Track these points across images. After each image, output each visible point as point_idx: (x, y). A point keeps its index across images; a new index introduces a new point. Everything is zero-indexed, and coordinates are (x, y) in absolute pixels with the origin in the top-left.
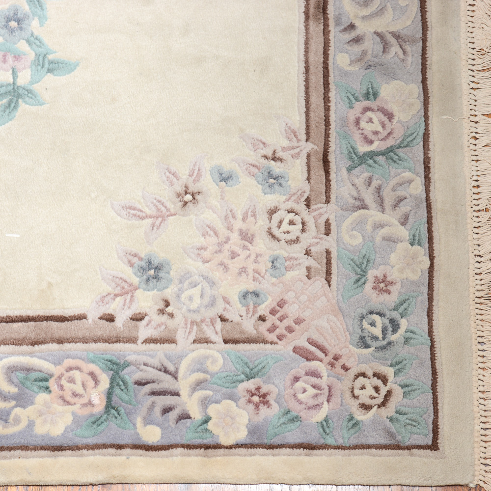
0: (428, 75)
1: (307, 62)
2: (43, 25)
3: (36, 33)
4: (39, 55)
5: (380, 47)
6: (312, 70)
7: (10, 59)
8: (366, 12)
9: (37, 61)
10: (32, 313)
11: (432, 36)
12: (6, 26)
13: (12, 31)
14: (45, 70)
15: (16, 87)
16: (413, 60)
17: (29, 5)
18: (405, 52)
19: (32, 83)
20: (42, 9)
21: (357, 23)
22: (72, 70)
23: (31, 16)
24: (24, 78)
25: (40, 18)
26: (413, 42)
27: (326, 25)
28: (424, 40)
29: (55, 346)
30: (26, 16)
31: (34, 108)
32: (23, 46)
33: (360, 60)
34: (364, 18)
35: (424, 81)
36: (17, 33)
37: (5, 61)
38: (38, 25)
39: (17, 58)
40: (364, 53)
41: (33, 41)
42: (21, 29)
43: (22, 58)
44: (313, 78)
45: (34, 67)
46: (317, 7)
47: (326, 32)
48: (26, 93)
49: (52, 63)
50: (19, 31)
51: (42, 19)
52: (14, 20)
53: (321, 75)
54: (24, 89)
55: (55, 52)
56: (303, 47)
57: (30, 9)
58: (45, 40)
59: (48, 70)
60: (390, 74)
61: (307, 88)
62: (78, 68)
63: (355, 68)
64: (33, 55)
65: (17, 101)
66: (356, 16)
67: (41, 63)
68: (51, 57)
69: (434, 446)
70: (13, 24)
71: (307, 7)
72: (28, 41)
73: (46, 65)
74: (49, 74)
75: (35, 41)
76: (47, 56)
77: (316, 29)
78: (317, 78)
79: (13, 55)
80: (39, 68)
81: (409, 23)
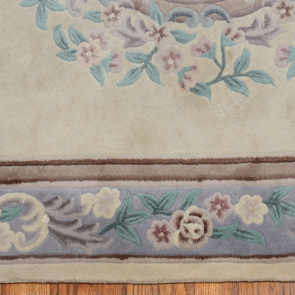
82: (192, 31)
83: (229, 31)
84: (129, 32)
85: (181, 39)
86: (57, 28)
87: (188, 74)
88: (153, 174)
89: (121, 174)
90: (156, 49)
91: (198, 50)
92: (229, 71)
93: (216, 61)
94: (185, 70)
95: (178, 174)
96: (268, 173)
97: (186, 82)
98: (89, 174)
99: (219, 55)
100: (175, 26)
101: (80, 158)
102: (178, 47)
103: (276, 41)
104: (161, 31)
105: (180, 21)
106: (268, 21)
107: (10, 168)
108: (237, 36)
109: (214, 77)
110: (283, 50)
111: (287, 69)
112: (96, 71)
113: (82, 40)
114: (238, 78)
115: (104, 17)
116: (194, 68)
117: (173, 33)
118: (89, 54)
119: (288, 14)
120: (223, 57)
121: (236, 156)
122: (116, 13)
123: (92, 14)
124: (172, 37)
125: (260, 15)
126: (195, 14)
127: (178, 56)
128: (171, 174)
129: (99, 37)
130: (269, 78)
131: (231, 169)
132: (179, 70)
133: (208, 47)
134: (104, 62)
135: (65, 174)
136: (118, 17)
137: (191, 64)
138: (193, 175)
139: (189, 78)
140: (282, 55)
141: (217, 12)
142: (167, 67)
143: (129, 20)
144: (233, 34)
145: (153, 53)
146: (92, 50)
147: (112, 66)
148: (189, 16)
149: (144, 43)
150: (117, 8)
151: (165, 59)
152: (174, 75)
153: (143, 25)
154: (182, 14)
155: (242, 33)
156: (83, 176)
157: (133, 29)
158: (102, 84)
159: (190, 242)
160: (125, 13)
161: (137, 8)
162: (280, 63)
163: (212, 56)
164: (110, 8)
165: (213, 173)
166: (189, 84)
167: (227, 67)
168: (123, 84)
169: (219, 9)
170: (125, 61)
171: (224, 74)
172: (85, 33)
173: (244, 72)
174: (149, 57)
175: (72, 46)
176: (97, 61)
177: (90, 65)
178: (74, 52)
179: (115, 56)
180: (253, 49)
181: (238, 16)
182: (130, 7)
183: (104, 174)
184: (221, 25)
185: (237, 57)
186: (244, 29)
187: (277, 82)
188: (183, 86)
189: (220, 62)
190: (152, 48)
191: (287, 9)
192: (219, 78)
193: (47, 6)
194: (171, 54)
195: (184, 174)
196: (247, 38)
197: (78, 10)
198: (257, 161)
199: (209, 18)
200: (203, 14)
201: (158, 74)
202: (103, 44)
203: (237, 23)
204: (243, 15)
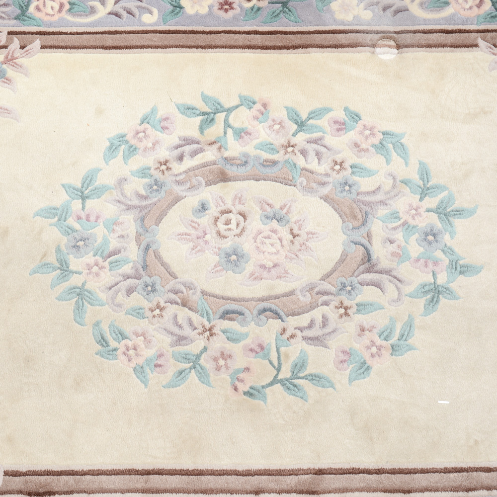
2: (453, 238)
3: (448, 244)
4: (452, 261)
7: (430, 265)
9: (451, 266)
10: (464, 465)
12: (425, 239)
13: (430, 243)
14: (458, 272)
15: (436, 286)
17: (441, 223)
19: (448, 282)
20: (452, 226)
22: (478, 272)
23: (444, 231)
24: (442, 279)
25: (450, 233)
29: (485, 492)
30: (440, 232)
31: (452, 302)
32: (439, 254)
36: (434, 245)
37: (426, 266)
38: (450, 238)
39: (436, 263)
41: (447, 250)
42: (437, 241)
43: (439, 264)
45: (449, 270)
48: (445, 290)
49: (463, 267)
50: (436, 243)
51: (452, 234)
52: (431, 235)
54: (443, 287)
55: (464, 259)
57: (442, 226)
58: (456, 250)
59: (460, 272)
62: (483, 271)
64: (448, 261)
65: (438, 296)
67: (454, 267)
68: (461, 262)
70: (431, 238)
72: (443, 251)
73: (459, 269)
74: (461, 275)
75: (448, 250)
76: (458, 261)
79: (432, 261)
80: (453, 271)
82: (244, 330)
83: (284, 330)
84: (176, 330)
85: (233, 338)
86: (97, 324)
87: (241, 376)
88: (204, 486)
89: (168, 486)
90: (205, 349)
91: (251, 350)
92: (285, 373)
93: (271, 363)
94: (238, 371)
95: (232, 486)
96: (333, 487)
97: (240, 385)
98: (132, 486)
99: (274, 356)
100: (226, 324)
101: (122, 468)
102: (229, 346)
103: (336, 343)
104: (210, 330)
105: (231, 319)
106: (325, 321)
107: (43, 478)
108: (293, 336)
109: (269, 379)
110: (344, 352)
111: (348, 372)
112: (139, 371)
113: (125, 337)
114: (296, 381)
115: (149, 314)
116: (247, 369)
117: (224, 332)
118: (131, 352)
119: (346, 314)
120: (279, 358)
121: (296, 467)
122: (162, 309)
123: (135, 310)
124: (223, 336)
125: (317, 314)
126: (247, 312)
127: (230, 356)
128: (225, 486)
129: (143, 334)
130: (329, 382)
131: (291, 481)
132: (231, 371)
133: (262, 347)
134: (148, 361)
135: (105, 486)
136: (164, 314)
137: (245, 365)
138: (249, 488)
139: (242, 381)
140: (342, 357)
141: (271, 310)
142: (218, 369)
143: (176, 317)
144: (288, 333)
145: (202, 353)
146: (135, 349)
147: (156, 366)
148: (241, 314)
149: (192, 341)
150: (162, 304)
151: (215, 360)
152: (225, 376)
153: (191, 323)
154: (233, 312)
155: (298, 332)
156: (125, 487)
157: (180, 327)
158: (146, 386)
160: (171, 309)
161: (184, 304)
162: (340, 366)
163: (267, 357)
164: (155, 304)
165: (272, 485)
166: (242, 387)
167: (283, 368)
168: (169, 386)
169: (274, 307)
170: (172, 361)
171: (280, 377)
172: (128, 330)
173: (301, 375)
174: (198, 357)
175: (113, 344)
176: (141, 361)
177: (133, 365)
178: (115, 350)
179: (160, 356)
180: (310, 349)
181: (293, 314)
182: (177, 303)
183: (148, 486)
184: (276, 324)
185: (293, 358)
186: (301, 329)
187: (338, 386)
188: (236, 389)
189: (276, 363)
190: (201, 347)
191: (346, 308)
192: (275, 381)
193: (86, 301)
194: (222, 354)
195: (239, 487)
196: (304, 338)
197: (120, 306)
198: (320, 472)
199: (262, 317)
200: (255, 312)
201: (208, 376)
202: (148, 342)
203: (292, 322)
204: (299, 314)
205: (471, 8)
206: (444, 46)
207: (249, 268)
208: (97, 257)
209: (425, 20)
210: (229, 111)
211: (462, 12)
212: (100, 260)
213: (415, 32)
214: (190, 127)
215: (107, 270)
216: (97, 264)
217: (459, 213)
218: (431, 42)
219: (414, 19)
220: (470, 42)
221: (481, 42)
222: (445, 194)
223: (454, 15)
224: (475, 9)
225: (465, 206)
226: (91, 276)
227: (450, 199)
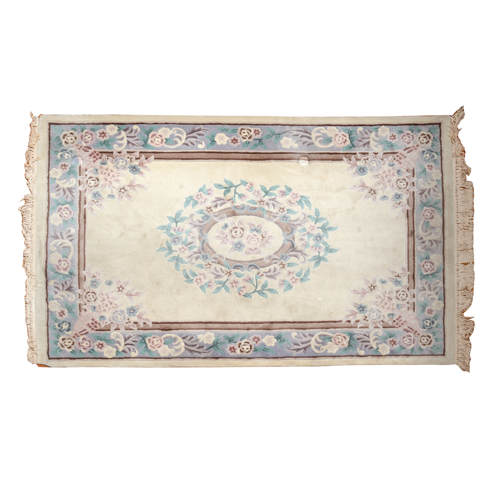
0: (445, 252)
1: (408, 248)
3: (325, 241)
4: (327, 247)
5: (430, 244)
6: (410, 251)
7: (318, 249)
8: (426, 234)
10: (326, 320)
11: (446, 241)
12: (316, 239)
13: (318, 240)
15: (319, 257)
16: (440, 248)
18: (438, 246)
19: (324, 255)
20: (327, 234)
21: (423, 237)
22: (337, 252)
23: (324, 236)
24: (322, 254)
26: (440, 242)
27: (414, 238)
28: (444, 242)
29: (333, 329)
30: (322, 236)
31: (325, 263)
32: (321, 245)
33: (424, 248)
34: (426, 236)
35: (443, 254)
36: (319, 241)
37: (316, 249)
38: (326, 239)
39: (320, 248)
40: (426, 246)
41: (324, 243)
42: (321, 240)
44: (410, 253)
45: (325, 251)
46: (411, 233)
47: (414, 240)
48: (323, 258)
51: (327, 237)
53: (412, 252)
56: (407, 244)
57: (323, 234)
58: (328, 243)
60: (433, 252)
61: (408, 256)
63: (423, 250)
64: (325, 247)
65: (320, 261)
66: (423, 235)
67: (327, 250)
68: (330, 248)
69: (444, 355)
70: (318, 238)
71: (408, 232)
73: (329, 250)
74: (329, 253)
77: (411, 239)
78: (411, 253)
79: (318, 247)
81: (439, 237)
82: (243, 273)
83: (259, 273)
84: (216, 273)
85: (239, 276)
86: (184, 270)
87: (242, 289)
88: (228, 327)
89: (214, 327)
90: (228, 280)
91: (246, 280)
92: (259, 288)
93: (253, 285)
94: (240, 288)
95: (238, 327)
96: (277, 327)
97: (241, 293)
98: (201, 327)
99: (255, 282)
100: (236, 271)
101: (197, 321)
102: (237, 279)
103: (279, 278)
104: (229, 273)
105: (238, 269)
106: (275, 269)
107: (167, 325)
108: (262, 275)
109: (253, 291)
110: (282, 281)
111: (283, 288)
112: (202, 287)
113: (196, 275)
114: (263, 291)
115: (205, 267)
116: (244, 287)
117: (235, 273)
118: (199, 281)
119: (283, 267)
120: (257, 283)
121: (263, 321)
122: (210, 265)
123: (199, 265)
124: (235, 275)
125: (272, 267)
126: (244, 266)
127: (237, 282)
128: (236, 327)
129: (203, 274)
130: (276, 291)
131: (261, 326)
132: (238, 288)
133: (250, 279)
134: (205, 284)
135: (191, 327)
136: (211, 267)
137: (243, 285)
138: (245, 328)
139: (242, 291)
140: (281, 283)
141: (253, 265)
142: (233, 287)
143: (216, 268)
144: (260, 274)
145: (226, 281)
146: (200, 279)
147: (208, 286)
148: (242, 267)
149: (222, 277)
150: (210, 263)
151: (232, 283)
152: (236, 289)
153: (222, 270)
154: (239, 266)
155: (264, 274)
156: (198, 328)
157: (218, 271)
158: (205, 293)
159: (245, 353)
160: (214, 265)
161: (219, 263)
162: (281, 286)
163: (252, 282)
164: (207, 263)
165: (254, 327)
166: (242, 293)
167: (258, 287)
168: (214, 293)
169: (254, 264)
170: (215, 284)
171: (257, 290)
172: (197, 273)
173: (265, 289)
174: (225, 282)
175: (191, 278)
176: (203, 284)
177: (200, 285)
178: (192, 280)
179: (210, 282)
180: (269, 280)
181: (263, 267)
182: (216, 263)
183: (207, 327)
184: (256, 271)
185: (262, 283)
186: (265, 273)
187: (279, 293)
188: (240, 294)
189: (255, 285)
190: (226, 279)
191: (283, 265)
192: (255, 291)
193: (180, 262)
194: (234, 281)
195: (241, 328)
196: (267, 276)
197: (193, 264)
198: (272, 323)
199: (250, 268)
200: (247, 266)
201: (229, 289)
202: (205, 277)
203: (262, 270)
204: (265, 267)
205: (341, 143)
206: (328, 160)
207: (245, 249)
208: (183, 245)
209: (321, 148)
210: (236, 187)
211: (337, 145)
212: (185, 246)
213: (316, 153)
214: (220, 193)
215: (187, 250)
216: (183, 248)
217: (330, 229)
218: (323, 158)
219: (316, 148)
220: (340, 158)
221: (344, 159)
222: (325, 221)
223: (333, 146)
224: (343, 143)
225: (333, 226)
226: (181, 253)
227: (327, 223)
